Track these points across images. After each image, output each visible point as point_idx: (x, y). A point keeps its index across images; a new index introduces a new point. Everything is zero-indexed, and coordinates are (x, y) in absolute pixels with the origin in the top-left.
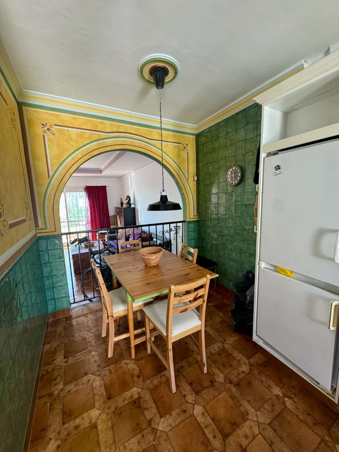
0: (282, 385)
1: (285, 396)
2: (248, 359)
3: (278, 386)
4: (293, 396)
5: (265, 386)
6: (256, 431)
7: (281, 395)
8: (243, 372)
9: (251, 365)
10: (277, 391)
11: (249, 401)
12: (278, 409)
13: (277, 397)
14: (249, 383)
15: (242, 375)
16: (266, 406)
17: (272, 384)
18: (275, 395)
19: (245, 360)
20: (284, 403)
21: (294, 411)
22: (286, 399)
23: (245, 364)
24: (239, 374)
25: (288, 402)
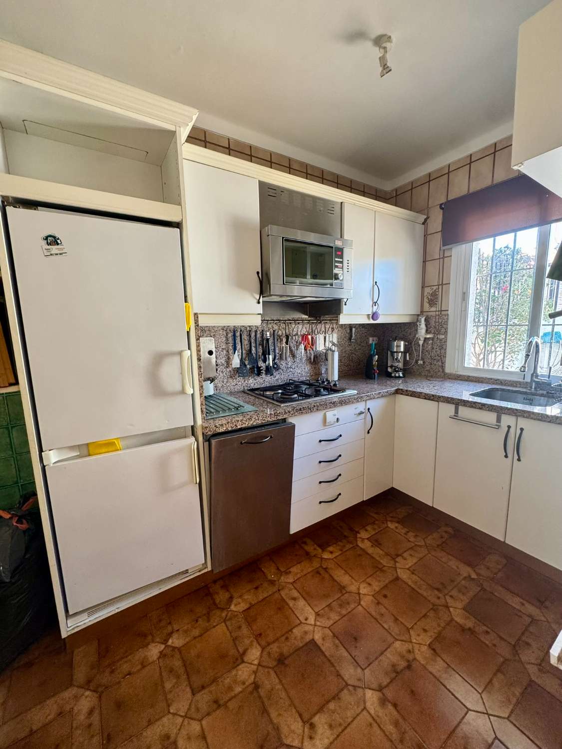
0: (150, 638)
1: (165, 642)
2: (70, 684)
3: (148, 644)
4: (170, 628)
5: (139, 671)
6: (195, 727)
7: (163, 647)
8: (91, 712)
9: (88, 684)
10: (154, 651)
11: (150, 723)
12: (177, 663)
13: (162, 655)
14: (119, 705)
15: (96, 718)
16: (168, 685)
17: (140, 654)
18: (158, 659)
19: (67, 694)
20: (174, 648)
21: (187, 640)
22: (170, 642)
23: (76, 698)
24: (90, 725)
25: (176, 641)
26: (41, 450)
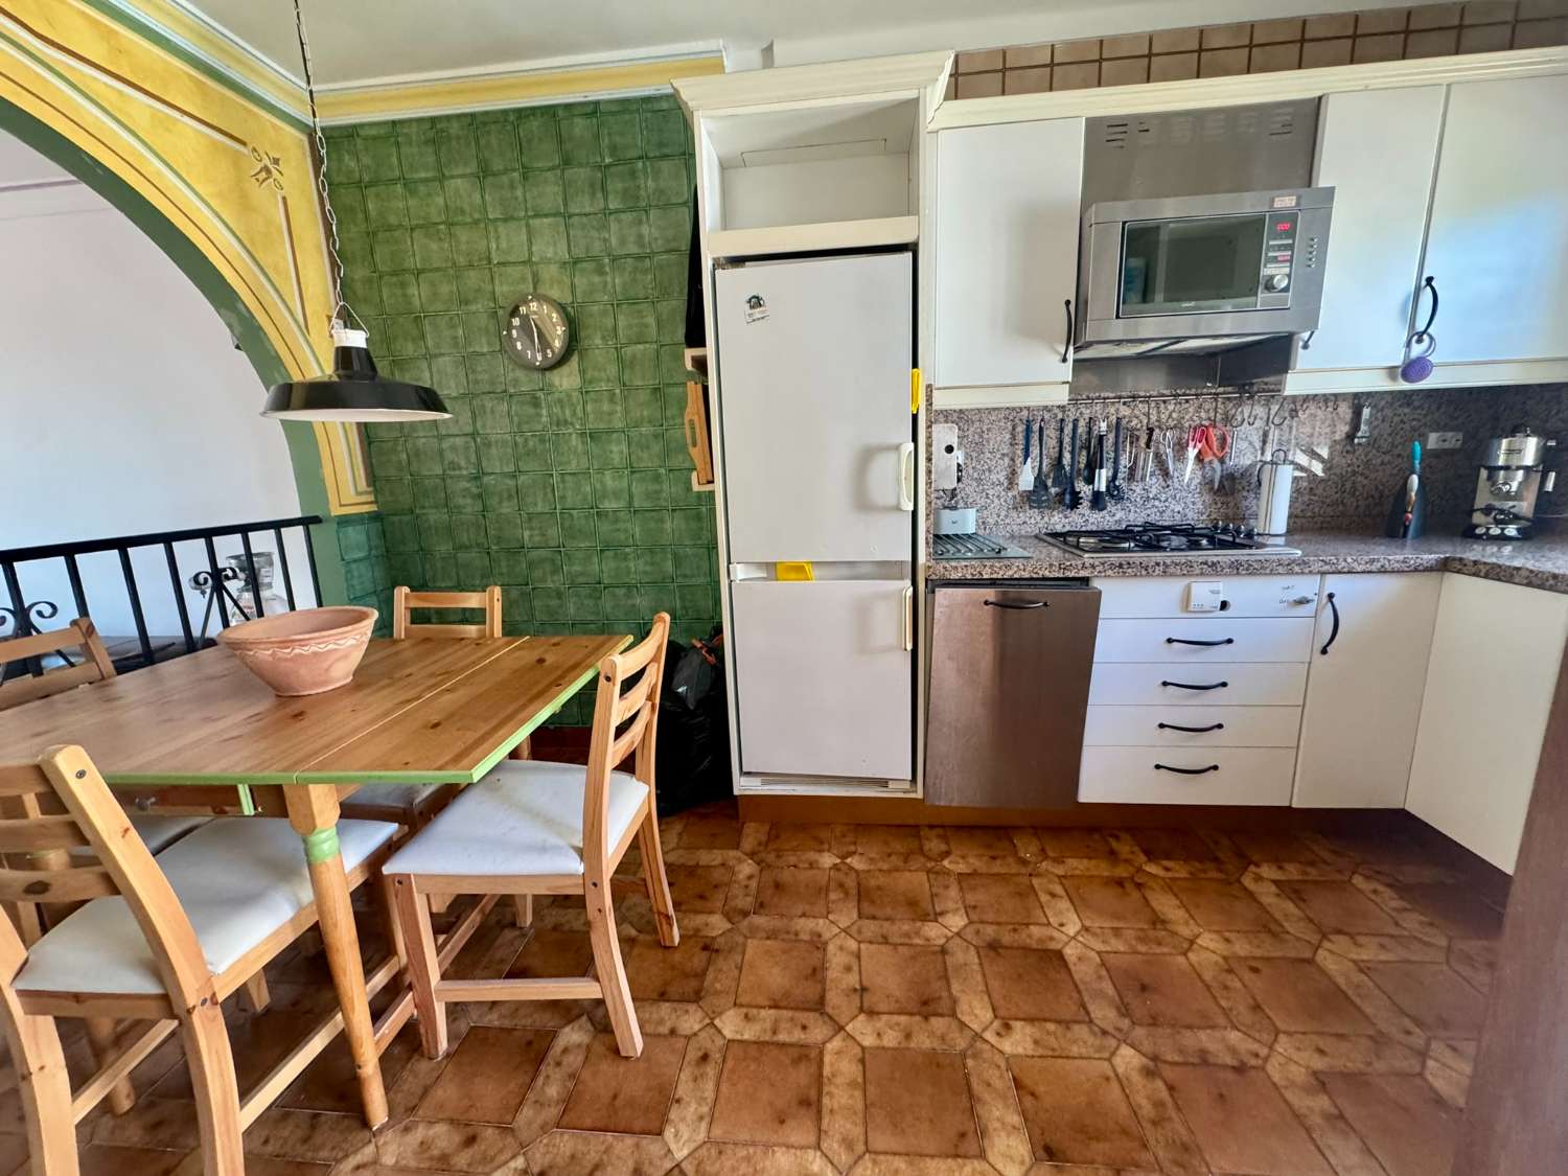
0: (826, 846)
1: (843, 858)
2: (737, 846)
3: (823, 851)
4: (852, 848)
5: (805, 869)
6: (852, 945)
7: (838, 861)
8: (750, 877)
9: (752, 855)
10: (828, 860)
11: (804, 915)
12: (851, 883)
13: (835, 867)
14: (778, 886)
15: (753, 884)
16: (833, 896)
17: (812, 856)
18: (831, 869)
19: (732, 853)
20: (851, 868)
21: (872, 867)
22: (849, 860)
23: (740, 861)
24: (747, 887)
25: (855, 862)
26: (729, 563)
